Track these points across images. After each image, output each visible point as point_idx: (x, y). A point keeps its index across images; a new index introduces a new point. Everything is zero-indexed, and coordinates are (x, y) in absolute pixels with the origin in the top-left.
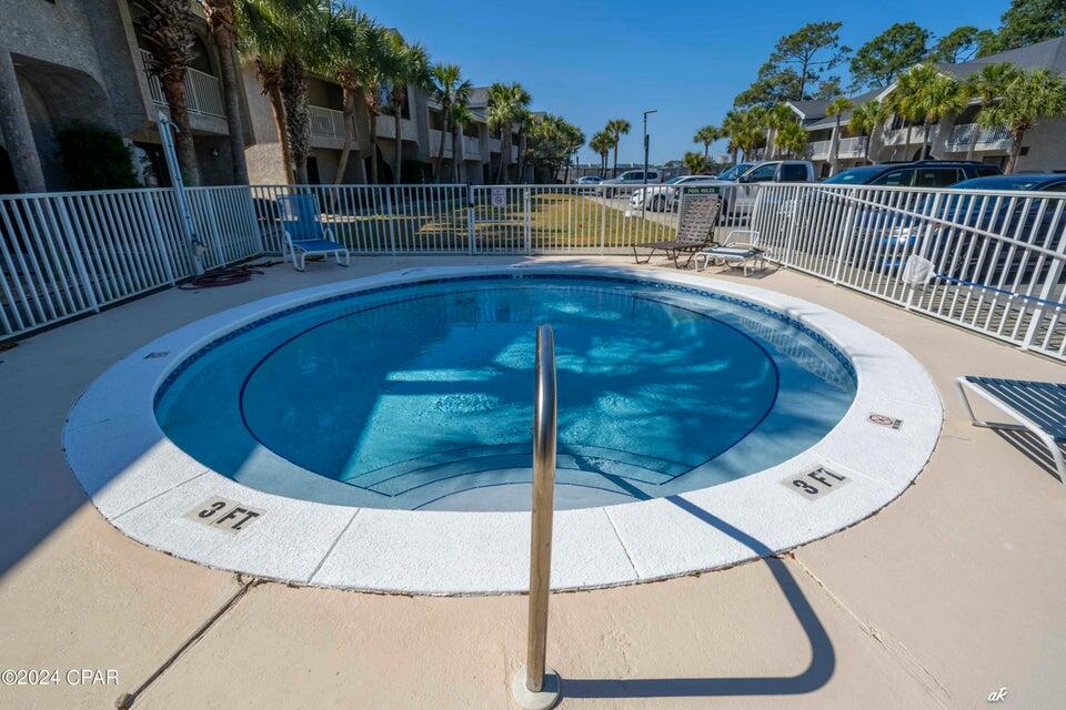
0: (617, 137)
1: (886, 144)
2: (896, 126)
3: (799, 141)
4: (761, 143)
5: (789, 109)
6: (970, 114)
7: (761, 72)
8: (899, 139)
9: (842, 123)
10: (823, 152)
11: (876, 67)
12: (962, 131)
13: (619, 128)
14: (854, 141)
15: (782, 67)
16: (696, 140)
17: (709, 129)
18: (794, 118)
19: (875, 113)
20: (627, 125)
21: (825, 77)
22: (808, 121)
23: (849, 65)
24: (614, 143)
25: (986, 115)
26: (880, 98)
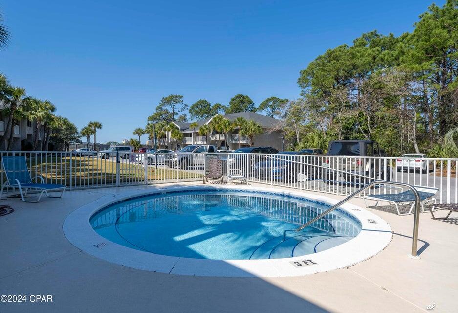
0: (95, 130)
1: (212, 139)
2: (213, 134)
3: (180, 137)
4: (164, 137)
5: (174, 125)
6: (236, 132)
7: (157, 109)
8: (216, 138)
9: (196, 131)
10: (190, 142)
11: (197, 113)
12: (235, 136)
13: (96, 125)
14: (200, 138)
15: (164, 108)
16: (134, 134)
17: (140, 130)
18: (177, 128)
19: (207, 129)
20: (100, 125)
21: (181, 113)
22: (182, 129)
23: (188, 111)
24: (94, 132)
25: (240, 132)
26: (207, 123)
